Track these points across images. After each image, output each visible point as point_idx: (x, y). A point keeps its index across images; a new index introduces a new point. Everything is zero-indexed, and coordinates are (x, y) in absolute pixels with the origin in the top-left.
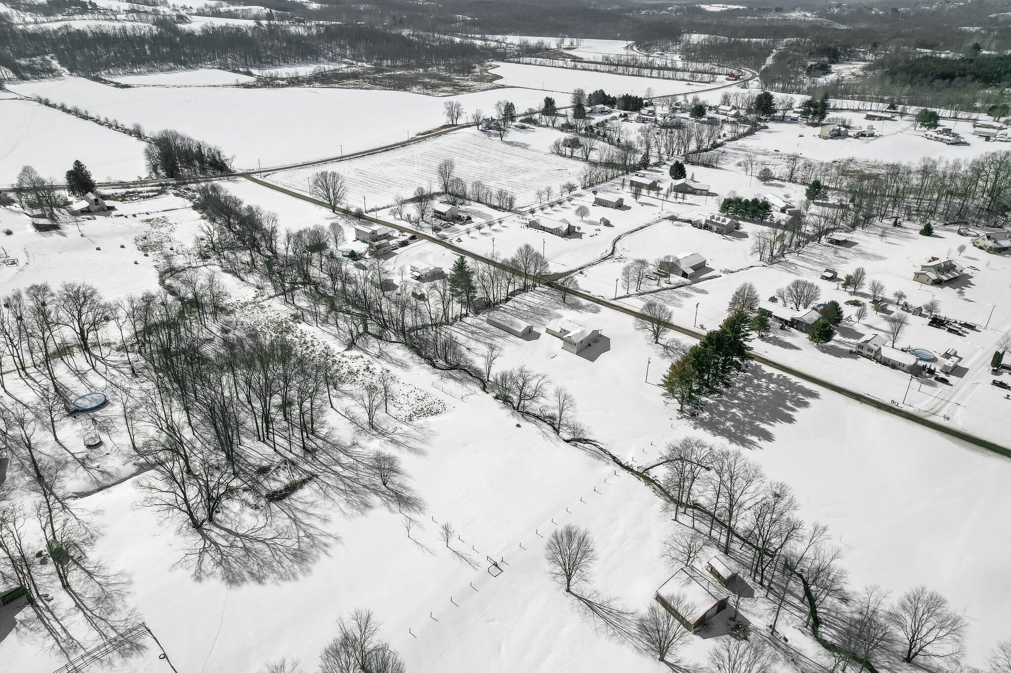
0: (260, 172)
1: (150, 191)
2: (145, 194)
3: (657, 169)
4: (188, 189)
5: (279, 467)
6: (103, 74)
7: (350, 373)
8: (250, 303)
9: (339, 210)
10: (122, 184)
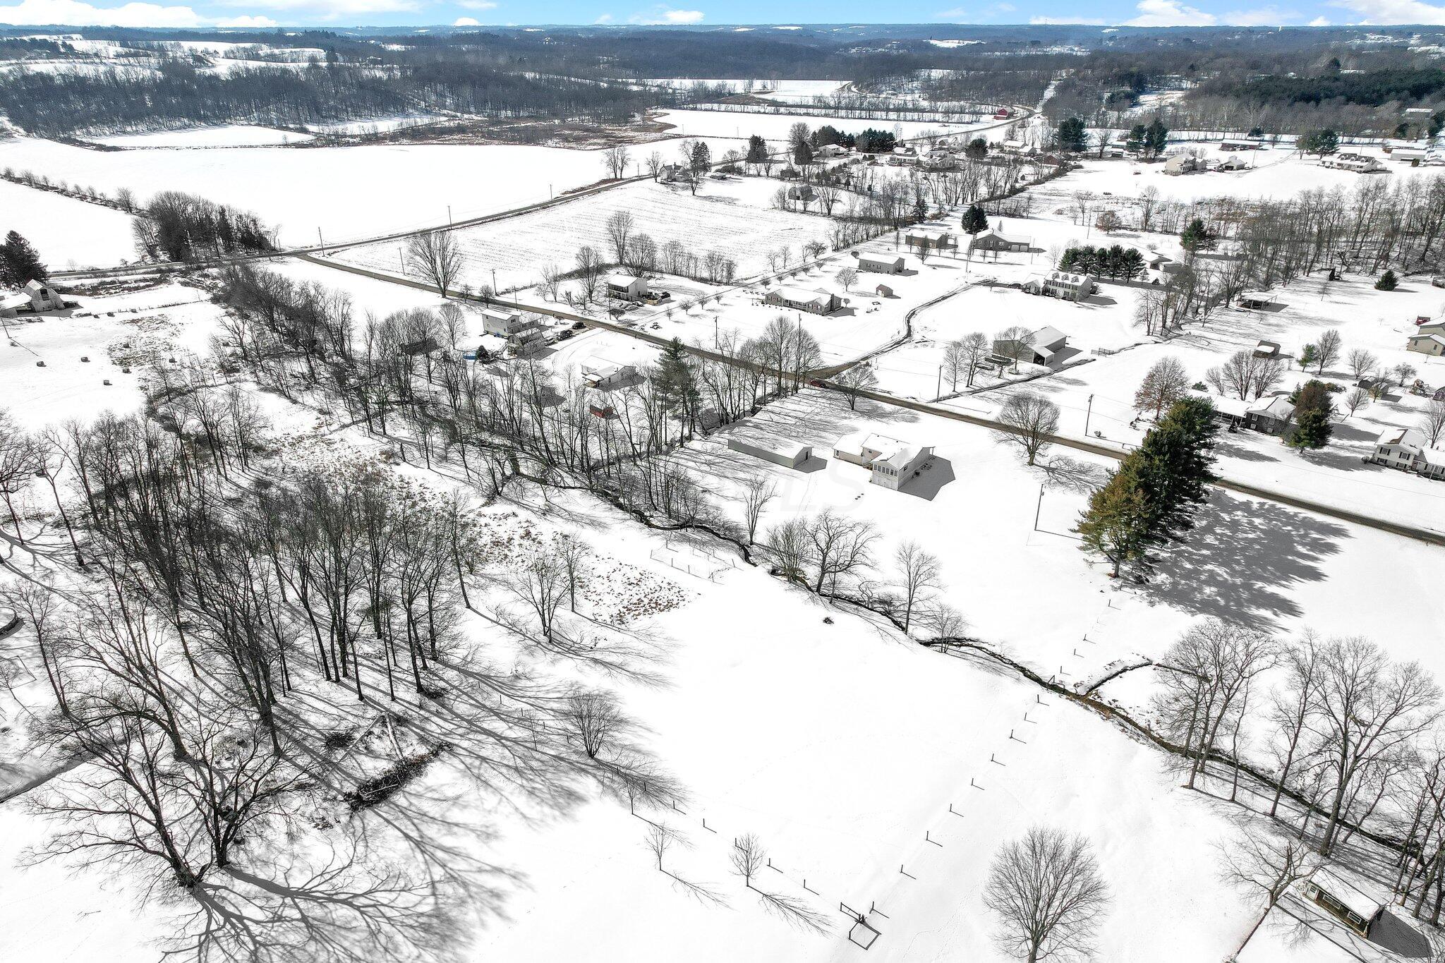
0: (323, 249)
1: (140, 281)
2: (132, 285)
3: (938, 221)
4: (206, 276)
5: (370, 733)
6: (79, 134)
7: (496, 543)
8: (309, 437)
9: (453, 293)
10: (94, 272)
